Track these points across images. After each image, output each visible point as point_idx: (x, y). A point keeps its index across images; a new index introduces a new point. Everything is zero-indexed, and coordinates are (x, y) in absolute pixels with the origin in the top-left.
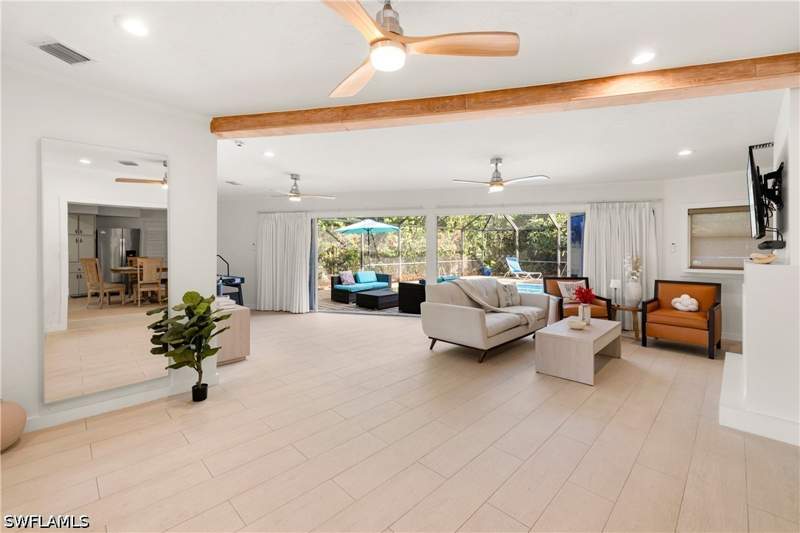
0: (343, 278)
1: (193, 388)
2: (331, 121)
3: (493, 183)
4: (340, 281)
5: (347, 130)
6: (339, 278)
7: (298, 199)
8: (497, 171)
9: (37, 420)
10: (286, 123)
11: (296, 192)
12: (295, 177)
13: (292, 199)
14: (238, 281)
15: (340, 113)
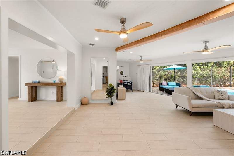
0: (163, 84)
1: (111, 103)
2: (134, 45)
3: (203, 51)
4: (162, 85)
5: (139, 46)
6: (162, 83)
7: (142, 62)
8: (206, 46)
9: (91, 102)
10: (127, 47)
11: (141, 60)
12: (141, 56)
13: (140, 62)
14: (131, 82)
15: (136, 43)
